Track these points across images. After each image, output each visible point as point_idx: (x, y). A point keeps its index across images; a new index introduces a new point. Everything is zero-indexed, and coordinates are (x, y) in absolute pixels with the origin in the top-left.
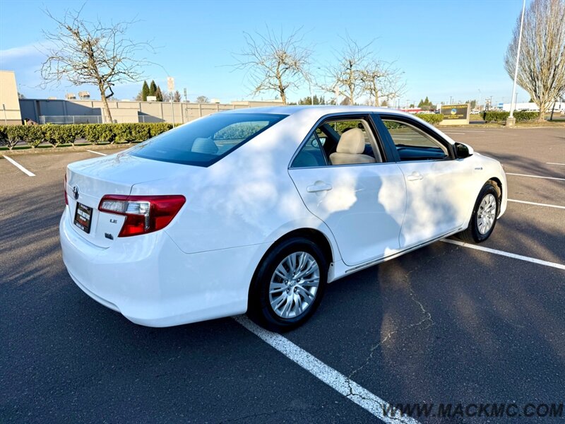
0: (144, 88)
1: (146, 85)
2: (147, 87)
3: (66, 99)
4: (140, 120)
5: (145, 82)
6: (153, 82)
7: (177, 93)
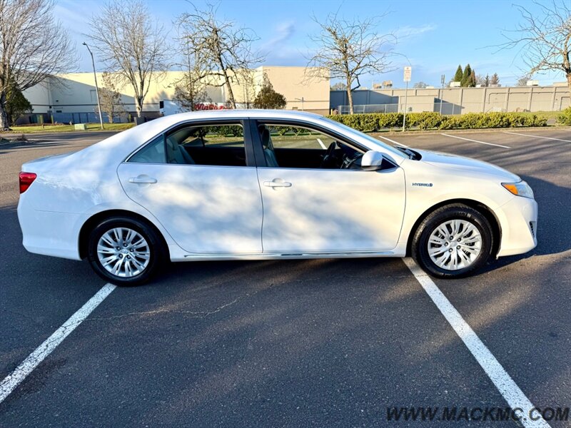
0: (457, 73)
1: (460, 69)
2: (461, 72)
3: (372, 89)
4: (436, 108)
5: (460, 66)
6: (469, 66)
7: (495, 75)
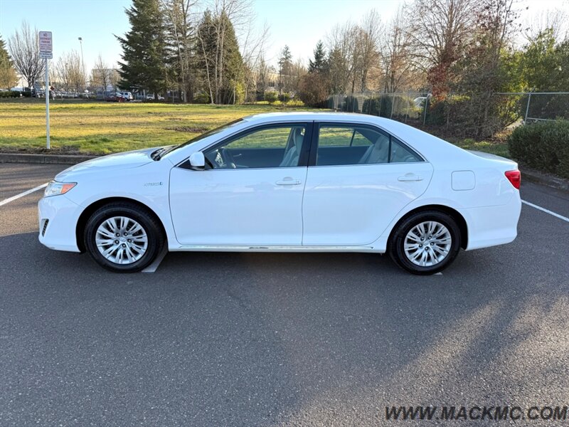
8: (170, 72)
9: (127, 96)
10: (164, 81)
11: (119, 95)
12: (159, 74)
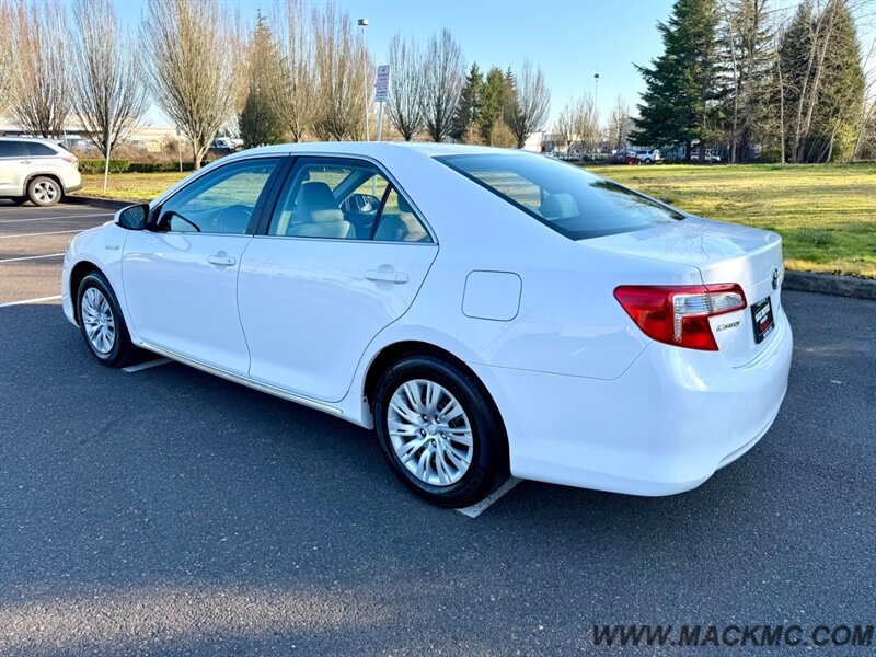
8: (713, 113)
9: (651, 156)
10: (699, 129)
11: (632, 154)
12: (692, 118)
